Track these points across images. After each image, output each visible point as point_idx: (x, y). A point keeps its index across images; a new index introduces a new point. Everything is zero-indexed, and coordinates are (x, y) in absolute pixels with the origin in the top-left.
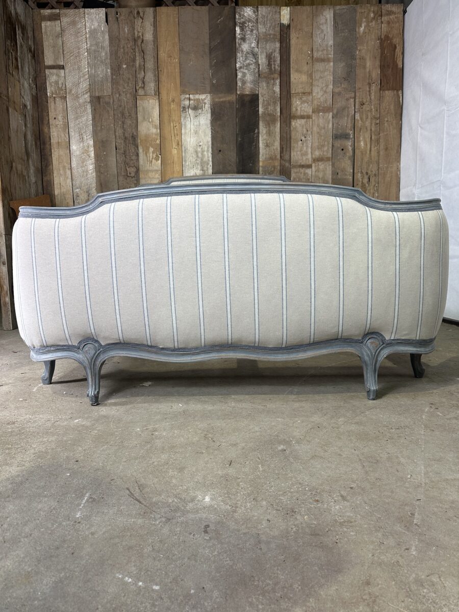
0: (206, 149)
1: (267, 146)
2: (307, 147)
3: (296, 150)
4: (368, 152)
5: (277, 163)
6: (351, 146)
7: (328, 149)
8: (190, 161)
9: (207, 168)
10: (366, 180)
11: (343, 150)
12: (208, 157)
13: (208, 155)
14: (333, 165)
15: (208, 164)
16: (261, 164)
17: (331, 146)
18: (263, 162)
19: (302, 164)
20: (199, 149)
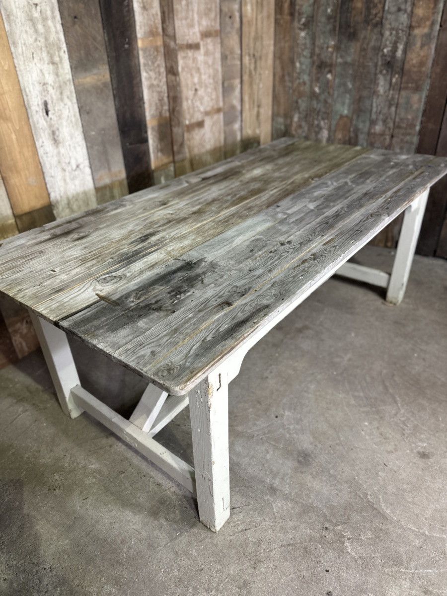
0: (49, 13)
1: (144, 8)
2: (193, 11)
3: (180, 16)
4: (254, 22)
5: (159, 42)
6: (238, 11)
7: (216, 16)
8: (25, 44)
9: (60, 57)
10: (253, 66)
11: (230, 17)
12: (57, 32)
13: (55, 27)
14: (222, 43)
15: (59, 49)
16: (140, 44)
17: (218, 10)
18: (142, 39)
19: (190, 42)
20: (36, 14)
